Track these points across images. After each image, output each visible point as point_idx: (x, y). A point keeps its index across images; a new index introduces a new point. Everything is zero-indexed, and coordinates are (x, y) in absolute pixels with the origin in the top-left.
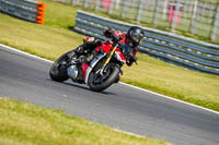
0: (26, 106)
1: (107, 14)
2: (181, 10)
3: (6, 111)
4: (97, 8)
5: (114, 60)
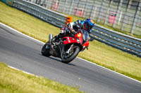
1: (112, 27)
4: (106, 23)
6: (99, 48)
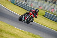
0: (31, 34)
1: (52, 13)
3: (26, 35)
4: (50, 11)
5: (32, 17)
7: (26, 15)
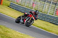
2: (36, 4)
6: (13, 11)
7: (25, 17)
